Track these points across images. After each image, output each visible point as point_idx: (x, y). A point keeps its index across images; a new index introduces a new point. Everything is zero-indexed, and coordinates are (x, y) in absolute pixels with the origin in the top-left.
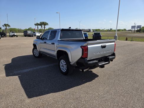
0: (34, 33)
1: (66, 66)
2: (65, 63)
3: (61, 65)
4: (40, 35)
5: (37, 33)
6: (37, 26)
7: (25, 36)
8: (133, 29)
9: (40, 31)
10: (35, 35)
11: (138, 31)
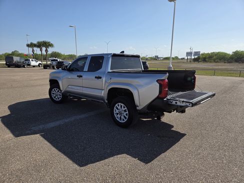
0: (26, 60)
1: (127, 112)
2: (126, 108)
3: (116, 111)
4: (39, 65)
5: (32, 60)
6: (31, 49)
7: (9, 67)
8: (189, 57)
9: (36, 57)
10: (29, 65)
11: (195, 60)
